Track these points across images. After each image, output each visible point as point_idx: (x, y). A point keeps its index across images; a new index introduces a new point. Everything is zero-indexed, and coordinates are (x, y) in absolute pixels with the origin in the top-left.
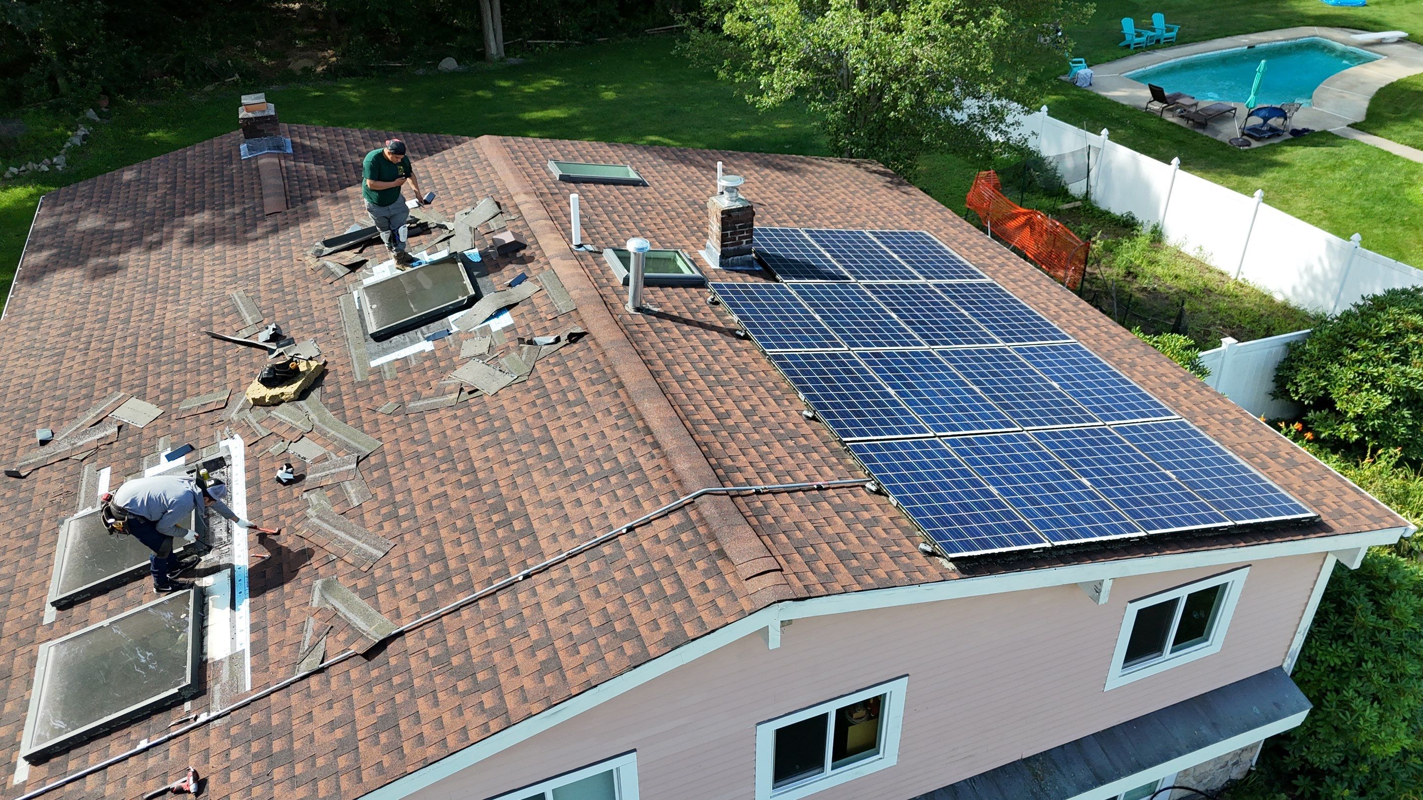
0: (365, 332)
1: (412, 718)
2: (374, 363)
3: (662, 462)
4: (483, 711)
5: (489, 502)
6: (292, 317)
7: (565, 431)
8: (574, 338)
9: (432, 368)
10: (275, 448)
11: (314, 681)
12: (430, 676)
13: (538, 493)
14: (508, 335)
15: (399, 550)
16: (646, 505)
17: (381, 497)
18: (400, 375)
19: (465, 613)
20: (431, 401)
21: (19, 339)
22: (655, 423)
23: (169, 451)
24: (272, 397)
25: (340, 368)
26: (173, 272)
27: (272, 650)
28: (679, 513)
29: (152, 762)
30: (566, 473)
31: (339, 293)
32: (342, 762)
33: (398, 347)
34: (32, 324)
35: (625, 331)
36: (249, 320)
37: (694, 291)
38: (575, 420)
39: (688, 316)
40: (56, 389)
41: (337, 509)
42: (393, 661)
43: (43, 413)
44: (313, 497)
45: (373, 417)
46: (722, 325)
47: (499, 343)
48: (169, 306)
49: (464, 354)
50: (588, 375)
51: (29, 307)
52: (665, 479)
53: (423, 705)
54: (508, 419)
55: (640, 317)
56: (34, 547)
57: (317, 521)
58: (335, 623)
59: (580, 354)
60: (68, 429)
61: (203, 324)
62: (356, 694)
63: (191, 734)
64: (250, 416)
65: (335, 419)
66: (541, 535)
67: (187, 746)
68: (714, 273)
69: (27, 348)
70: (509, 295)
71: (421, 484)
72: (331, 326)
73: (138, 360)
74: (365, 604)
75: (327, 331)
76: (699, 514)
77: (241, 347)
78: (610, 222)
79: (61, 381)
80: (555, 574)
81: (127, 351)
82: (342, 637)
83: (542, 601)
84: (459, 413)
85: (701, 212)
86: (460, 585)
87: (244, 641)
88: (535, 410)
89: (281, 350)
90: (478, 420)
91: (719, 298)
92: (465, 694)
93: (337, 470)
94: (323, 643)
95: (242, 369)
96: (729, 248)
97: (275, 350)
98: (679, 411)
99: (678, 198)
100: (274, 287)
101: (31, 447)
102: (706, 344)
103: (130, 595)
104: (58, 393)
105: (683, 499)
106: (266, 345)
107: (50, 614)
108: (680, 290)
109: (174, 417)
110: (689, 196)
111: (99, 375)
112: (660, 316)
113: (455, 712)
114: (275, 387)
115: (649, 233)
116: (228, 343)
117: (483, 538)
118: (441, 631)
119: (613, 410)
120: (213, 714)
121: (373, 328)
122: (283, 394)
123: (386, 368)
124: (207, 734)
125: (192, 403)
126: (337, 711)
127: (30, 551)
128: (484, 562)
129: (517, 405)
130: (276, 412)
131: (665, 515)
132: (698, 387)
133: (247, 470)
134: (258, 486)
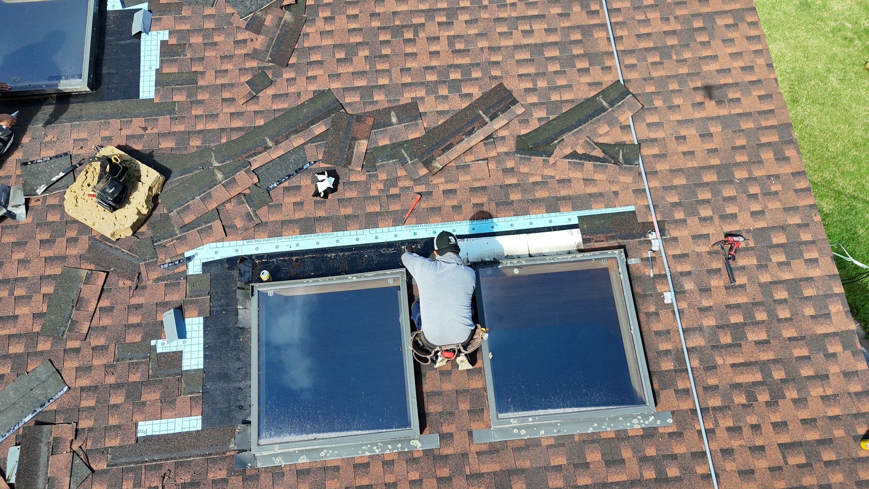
24: (145, 205)
114: (131, 196)
134: (320, 219)
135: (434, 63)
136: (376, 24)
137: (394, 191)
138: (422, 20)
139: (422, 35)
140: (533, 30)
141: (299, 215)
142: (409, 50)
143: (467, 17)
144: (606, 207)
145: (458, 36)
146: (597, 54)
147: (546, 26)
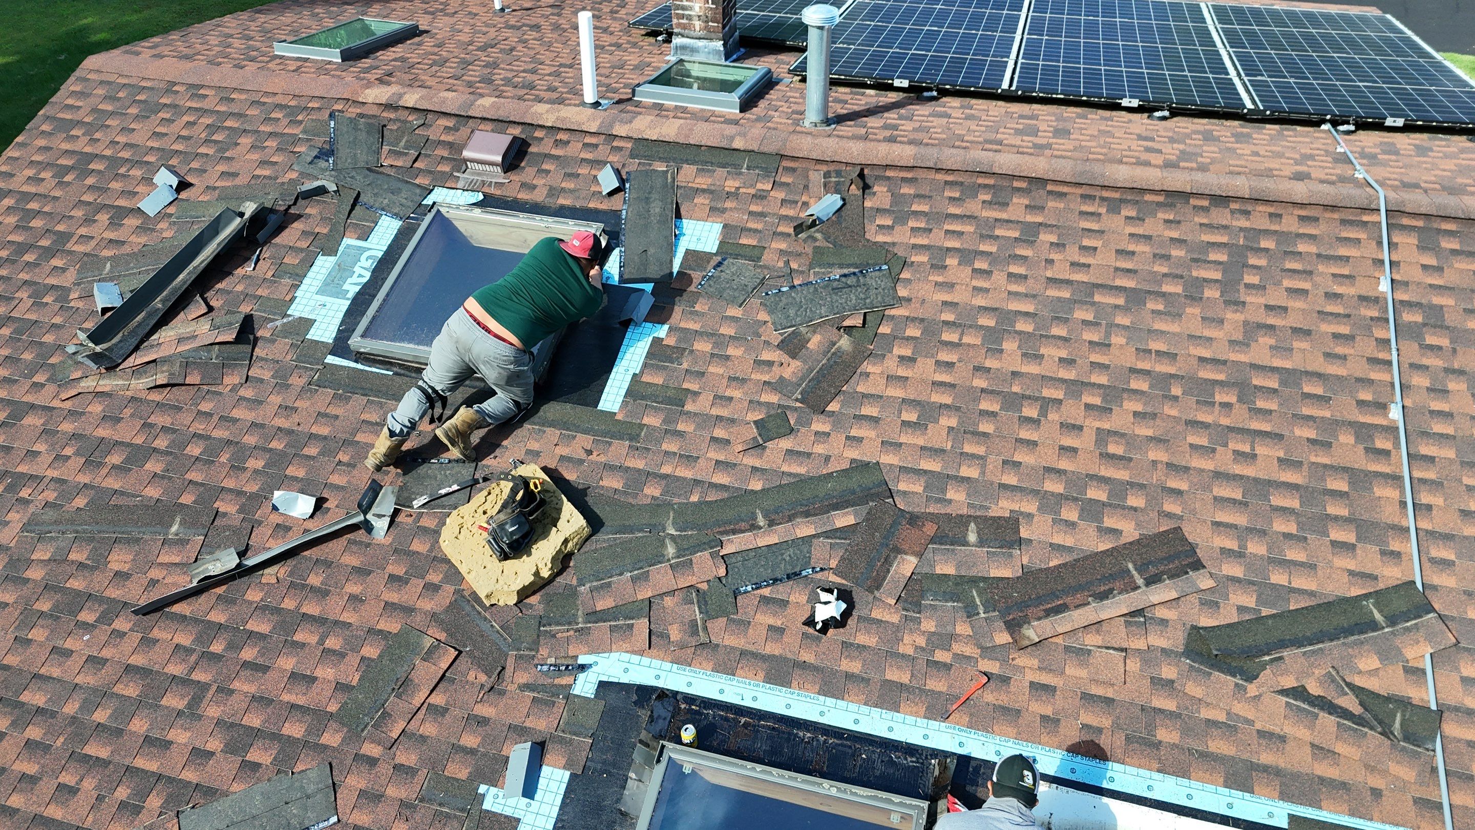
2: (611, 405)
3: (1266, 209)
5: (1177, 392)
8: (860, 183)
10: (708, 609)
16: (1347, 252)
24: (549, 563)
30: (1192, 298)
46: (892, 100)
47: (758, 255)
59: (906, 191)
76: (1418, 215)
108: (776, 93)
112: (846, 118)
116: (214, 592)
117: (1260, 426)
118: (1447, 537)
123: (648, 395)
128: (1321, 443)
134: (804, 665)
135: (1064, 464)
136: (980, 383)
137: (941, 656)
138: (1059, 394)
139: (1053, 416)
140: (1256, 455)
141: (772, 649)
142: (1024, 434)
143: (1139, 408)
144: (1352, 814)
145: (1116, 433)
146: (1375, 525)
147: (1281, 454)
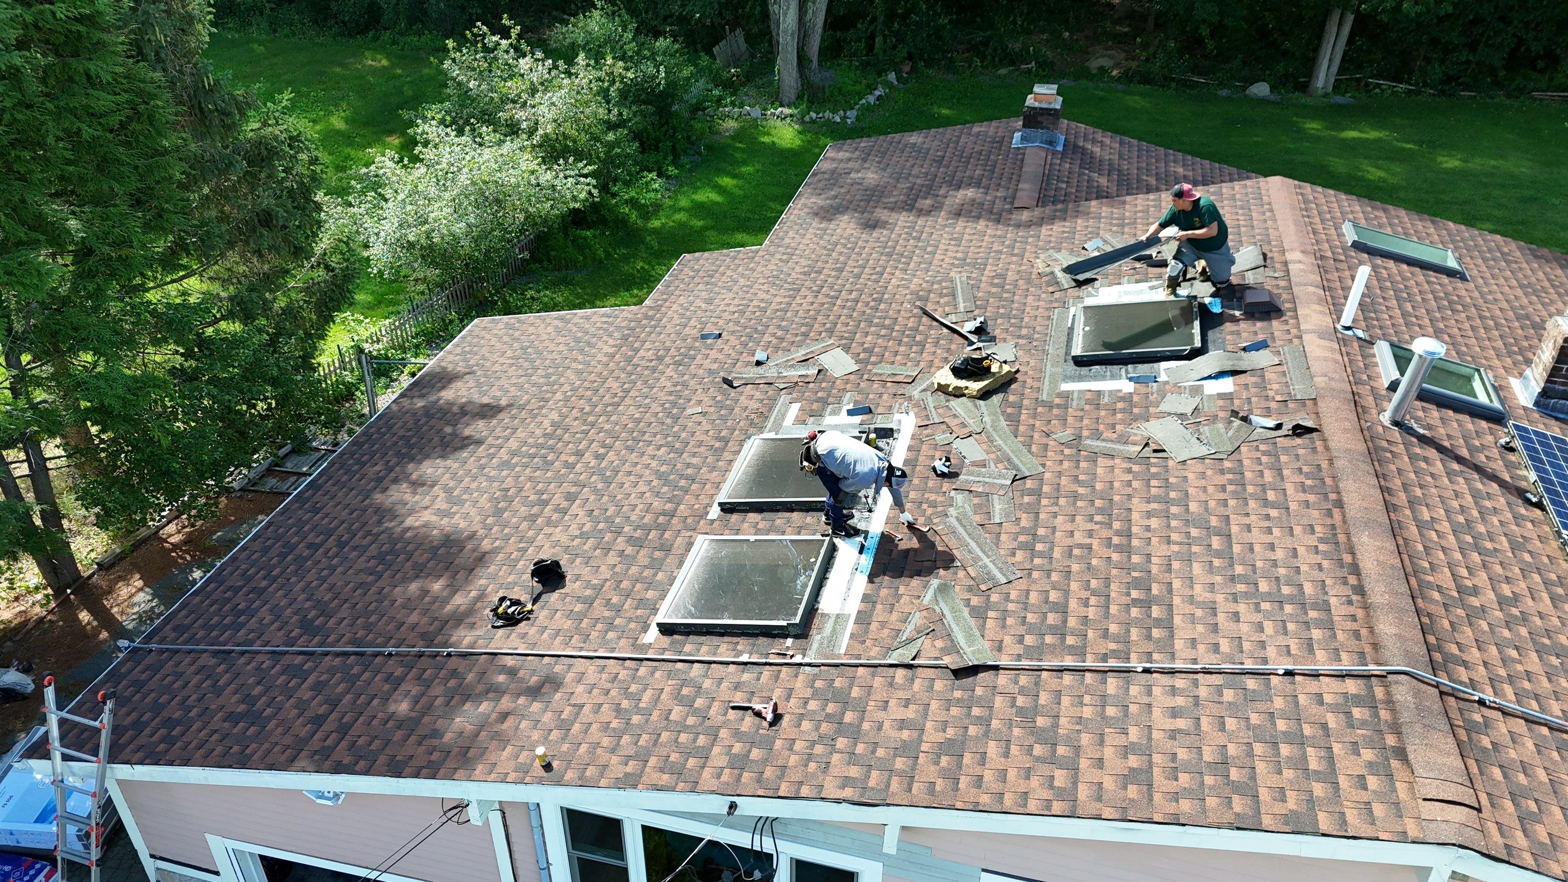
0: (1067, 353)
1: (978, 756)
2: (1065, 387)
3: (1360, 613)
4: (1051, 787)
5: (1135, 574)
6: (1002, 316)
7: (1250, 531)
8: (1299, 431)
9: (1123, 411)
10: (941, 438)
11: (900, 672)
12: (1010, 724)
13: (1192, 588)
14: (1221, 403)
15: (1022, 585)
16: (1320, 654)
17: (1024, 523)
18: (1087, 407)
19: (1068, 678)
20: (1109, 445)
21: (771, 267)
22: (1368, 564)
23: (851, 407)
24: (956, 388)
25: (1029, 381)
26: (911, 241)
27: (874, 626)
28: (1360, 682)
29: (746, 677)
30: (1233, 579)
31: (1056, 305)
32: (900, 763)
33: (1095, 378)
34: (785, 257)
35: (1370, 444)
36: (962, 306)
37: (1484, 424)
38: (1267, 524)
39: (1464, 453)
40: (783, 319)
41: (977, 519)
42: (979, 691)
43: (767, 338)
44: (959, 498)
45: (1045, 440)
46: (1508, 479)
47: (1207, 408)
48: (897, 272)
49: (1163, 407)
50: (1302, 478)
51: (787, 241)
52: (1357, 635)
53: (993, 749)
54: (1187, 495)
55: (1396, 433)
56: (723, 450)
57: (955, 523)
58: (938, 628)
59: (1301, 452)
60: (780, 358)
61: (920, 299)
62: (934, 705)
63: (784, 669)
64: (930, 399)
65: (1006, 429)
66: (1178, 634)
67: (777, 678)
68: (1522, 412)
69: (774, 277)
70: (1240, 359)
71: (1069, 527)
72: (1036, 336)
73: (855, 314)
74: (972, 622)
75: (1030, 339)
76: (1388, 693)
77: (945, 330)
78: (1398, 311)
79: (789, 314)
80: (1180, 682)
81: (849, 304)
82: (939, 644)
83: (1155, 704)
84: (1136, 468)
85: (1532, 331)
86: (1071, 647)
87: (853, 606)
88: (1221, 496)
89: (981, 345)
90: (1154, 483)
91: (1517, 443)
92: (1038, 759)
93: (991, 480)
94: (920, 641)
95: (939, 351)
96: (1557, 387)
97: (974, 343)
98: (1407, 562)
99: (1505, 305)
100: (996, 281)
101: (748, 364)
102: (1476, 495)
103: (778, 522)
104: (784, 324)
105: (1373, 668)
106: (969, 335)
107: (715, 512)
108: (1465, 418)
109: (866, 377)
110: (1522, 307)
111: (820, 318)
112: (1424, 440)
113: (1022, 772)
114: (962, 378)
115: (1446, 338)
116: (935, 323)
117: (1113, 609)
118: (1037, 684)
119: (1318, 529)
120: (807, 660)
121: (1077, 351)
122: (967, 388)
123: (1075, 396)
124: (796, 676)
125: (885, 369)
126: (911, 713)
127: (718, 453)
128: (1105, 634)
129: (1203, 483)
130: (955, 403)
131: (1342, 676)
132: (1444, 543)
133: (910, 449)
138: (1117, 527)
